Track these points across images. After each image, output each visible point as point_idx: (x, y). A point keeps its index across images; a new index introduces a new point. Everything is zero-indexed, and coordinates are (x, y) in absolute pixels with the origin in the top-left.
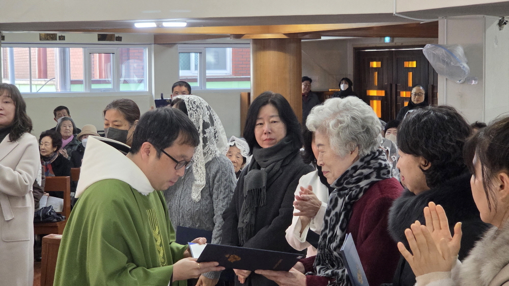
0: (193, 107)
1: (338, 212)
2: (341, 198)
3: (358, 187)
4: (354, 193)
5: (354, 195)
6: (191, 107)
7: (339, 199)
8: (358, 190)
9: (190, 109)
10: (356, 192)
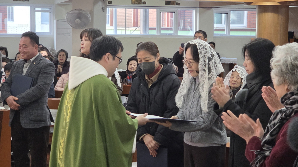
0: (201, 48)
1: (276, 123)
2: (280, 114)
3: (291, 108)
4: (288, 112)
5: (288, 114)
6: (200, 47)
7: (279, 114)
8: (291, 110)
9: (200, 49)
10: (289, 111)
